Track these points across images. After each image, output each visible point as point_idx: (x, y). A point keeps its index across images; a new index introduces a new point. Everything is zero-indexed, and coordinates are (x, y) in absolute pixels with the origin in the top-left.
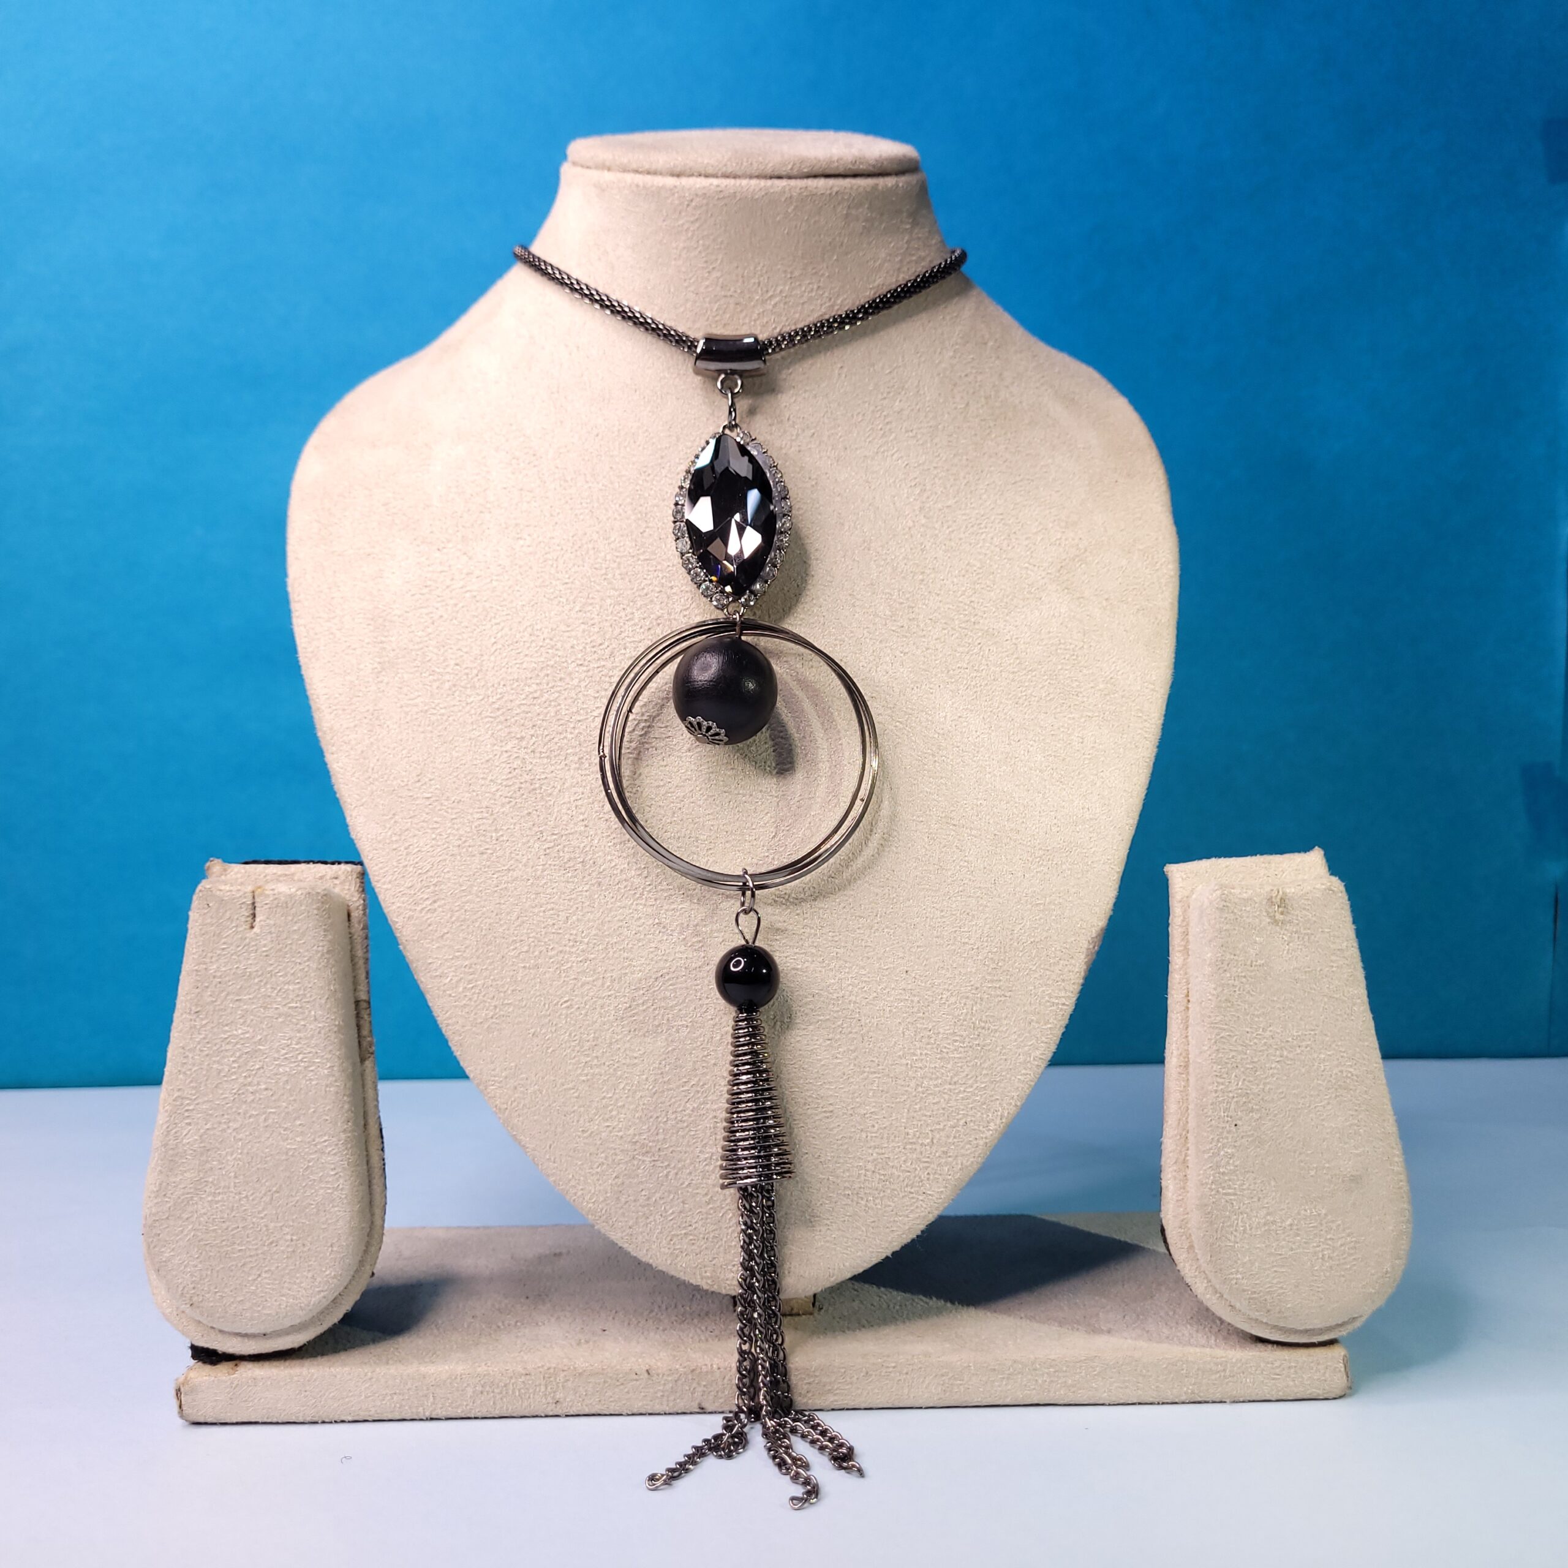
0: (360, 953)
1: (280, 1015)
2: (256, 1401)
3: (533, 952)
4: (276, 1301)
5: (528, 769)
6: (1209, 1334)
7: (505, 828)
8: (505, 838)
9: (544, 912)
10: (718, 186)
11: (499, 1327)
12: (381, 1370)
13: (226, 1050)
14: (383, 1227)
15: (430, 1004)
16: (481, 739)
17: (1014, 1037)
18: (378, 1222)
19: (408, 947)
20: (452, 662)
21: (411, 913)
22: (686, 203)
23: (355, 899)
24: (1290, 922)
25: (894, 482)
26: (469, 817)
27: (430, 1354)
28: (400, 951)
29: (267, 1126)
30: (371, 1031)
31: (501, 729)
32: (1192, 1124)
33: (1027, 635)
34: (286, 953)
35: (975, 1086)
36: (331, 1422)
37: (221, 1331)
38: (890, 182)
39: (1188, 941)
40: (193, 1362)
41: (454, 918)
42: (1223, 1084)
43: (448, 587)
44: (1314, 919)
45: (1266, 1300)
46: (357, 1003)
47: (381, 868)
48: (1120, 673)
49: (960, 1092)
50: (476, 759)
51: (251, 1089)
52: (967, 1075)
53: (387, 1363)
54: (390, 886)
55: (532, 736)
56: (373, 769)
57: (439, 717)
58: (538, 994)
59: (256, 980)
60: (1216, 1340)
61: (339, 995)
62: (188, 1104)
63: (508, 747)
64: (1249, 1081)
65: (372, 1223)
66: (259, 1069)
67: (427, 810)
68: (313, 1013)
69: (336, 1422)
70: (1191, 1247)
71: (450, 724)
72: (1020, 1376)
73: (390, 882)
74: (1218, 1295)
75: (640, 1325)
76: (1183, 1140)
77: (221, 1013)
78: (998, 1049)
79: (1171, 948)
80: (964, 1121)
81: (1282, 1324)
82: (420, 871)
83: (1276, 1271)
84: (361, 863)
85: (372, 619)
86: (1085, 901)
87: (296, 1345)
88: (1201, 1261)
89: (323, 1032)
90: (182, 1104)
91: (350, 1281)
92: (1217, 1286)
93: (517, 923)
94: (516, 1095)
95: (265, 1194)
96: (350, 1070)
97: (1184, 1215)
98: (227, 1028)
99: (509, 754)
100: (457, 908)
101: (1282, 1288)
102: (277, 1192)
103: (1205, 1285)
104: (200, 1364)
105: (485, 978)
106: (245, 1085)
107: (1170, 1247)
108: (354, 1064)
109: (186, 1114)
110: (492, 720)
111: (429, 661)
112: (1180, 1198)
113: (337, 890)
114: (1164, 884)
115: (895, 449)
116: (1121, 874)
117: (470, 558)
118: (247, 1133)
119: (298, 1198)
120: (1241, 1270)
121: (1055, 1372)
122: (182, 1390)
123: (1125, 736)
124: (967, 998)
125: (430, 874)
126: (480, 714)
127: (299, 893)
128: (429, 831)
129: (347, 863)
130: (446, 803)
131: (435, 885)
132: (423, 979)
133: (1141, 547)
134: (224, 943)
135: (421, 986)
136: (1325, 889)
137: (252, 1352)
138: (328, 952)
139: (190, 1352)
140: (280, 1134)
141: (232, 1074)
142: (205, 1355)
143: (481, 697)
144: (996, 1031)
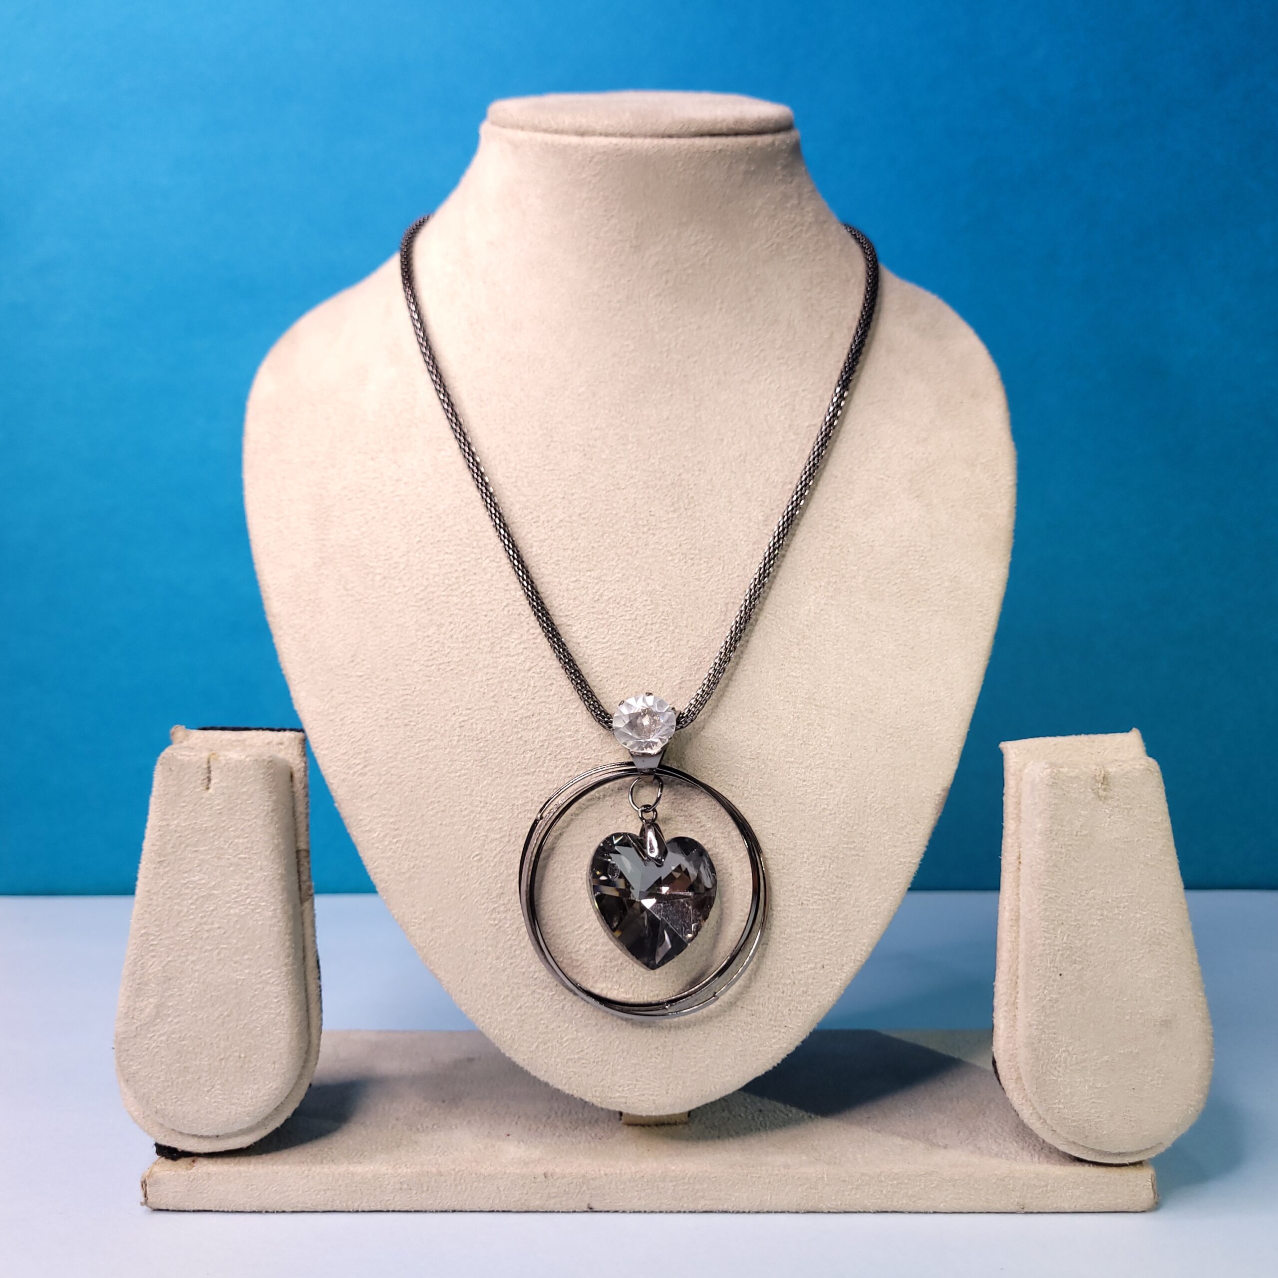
0: (301, 808)
1: (231, 864)
2: (210, 1193)
3: (449, 812)
4: (227, 1109)
5: (446, 653)
6: (1033, 1152)
7: (425, 703)
8: (425, 712)
9: (459, 776)
10: (616, 145)
11: (418, 1130)
12: (317, 1169)
13: (186, 894)
14: (319, 1045)
15: (361, 855)
16: (406, 625)
17: (866, 891)
18: (314, 1041)
19: (343, 806)
20: (383, 558)
21: (344, 776)
22: (589, 159)
23: (297, 762)
24: (1112, 798)
25: (767, 402)
26: (396, 693)
27: (359, 1154)
28: (336, 809)
29: (220, 960)
30: (310, 877)
31: (423, 617)
32: (1021, 971)
33: (883, 538)
34: (237, 811)
35: (832, 933)
36: (274, 1212)
37: (181, 1133)
38: (767, 139)
39: (1020, 810)
40: (157, 1157)
41: (381, 782)
42: (1049, 938)
43: (380, 492)
44: (1133, 795)
45: (1084, 1127)
46: (298, 852)
47: (320, 737)
48: (963, 572)
49: (818, 939)
50: (402, 642)
51: (206, 927)
52: (824, 924)
53: (322, 1162)
54: (327, 752)
55: (451, 623)
56: (314, 650)
57: (371, 606)
58: (453, 848)
59: (211, 834)
60: (1039, 1159)
61: (282, 847)
62: (152, 940)
63: (430, 633)
64: (1073, 937)
65: (310, 1042)
66: (213, 910)
67: (359, 687)
68: (259, 863)
69: (277, 1212)
70: (1019, 1078)
71: (380, 612)
72: (867, 1187)
73: (327, 749)
74: (1042, 1120)
75: (539, 1130)
76: (1013, 985)
77: (181, 862)
78: (852, 902)
79: (1005, 815)
80: (822, 963)
81: (1098, 1148)
82: (353, 740)
83: (1093, 1102)
84: (302, 731)
85: (315, 519)
86: (930, 773)
87: (244, 1145)
88: (1028, 1091)
89: (268, 879)
90: (147, 940)
91: (291, 1091)
92: (1041, 1113)
93: (435, 786)
94: (434, 935)
95: (218, 1018)
96: (291, 912)
97: (1013, 1050)
98: (186, 875)
99: (430, 639)
100: (384, 773)
101: (1099, 1117)
102: (228, 1016)
103: (1031, 1112)
104: (163, 1159)
105: (408, 833)
106: (201, 924)
107: (1001, 1078)
108: (294, 907)
109: (151, 948)
110: (416, 608)
111: (364, 556)
112: (1010, 1035)
113: (281, 755)
114: (999, 758)
115: (769, 374)
116: (961, 750)
117: (399, 467)
118: (203, 965)
119: (246, 1021)
120: (1062, 1100)
121: (898, 1184)
122: (147, 1182)
123: (967, 628)
124: (824, 857)
125: (362, 742)
126: (406, 603)
127: (248, 759)
128: (360, 705)
129: (291, 730)
130: (376, 681)
131: (366, 752)
132: (354, 833)
133: (984, 461)
134: (184, 802)
135: (354, 839)
136: (1144, 770)
137: (207, 1151)
138: (272, 811)
139: (155, 1149)
140: (231, 966)
141: (190, 915)
142: (167, 1152)
143: (407, 589)
144: (850, 886)
